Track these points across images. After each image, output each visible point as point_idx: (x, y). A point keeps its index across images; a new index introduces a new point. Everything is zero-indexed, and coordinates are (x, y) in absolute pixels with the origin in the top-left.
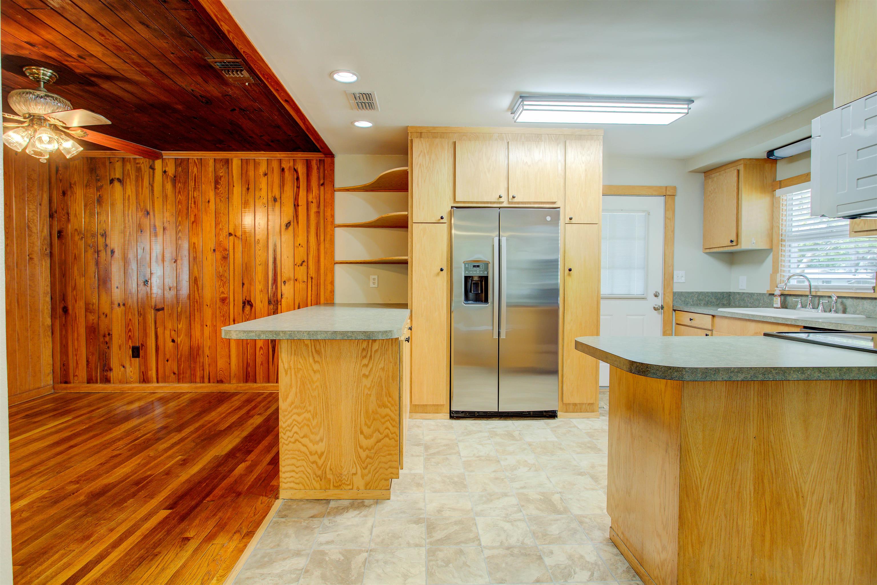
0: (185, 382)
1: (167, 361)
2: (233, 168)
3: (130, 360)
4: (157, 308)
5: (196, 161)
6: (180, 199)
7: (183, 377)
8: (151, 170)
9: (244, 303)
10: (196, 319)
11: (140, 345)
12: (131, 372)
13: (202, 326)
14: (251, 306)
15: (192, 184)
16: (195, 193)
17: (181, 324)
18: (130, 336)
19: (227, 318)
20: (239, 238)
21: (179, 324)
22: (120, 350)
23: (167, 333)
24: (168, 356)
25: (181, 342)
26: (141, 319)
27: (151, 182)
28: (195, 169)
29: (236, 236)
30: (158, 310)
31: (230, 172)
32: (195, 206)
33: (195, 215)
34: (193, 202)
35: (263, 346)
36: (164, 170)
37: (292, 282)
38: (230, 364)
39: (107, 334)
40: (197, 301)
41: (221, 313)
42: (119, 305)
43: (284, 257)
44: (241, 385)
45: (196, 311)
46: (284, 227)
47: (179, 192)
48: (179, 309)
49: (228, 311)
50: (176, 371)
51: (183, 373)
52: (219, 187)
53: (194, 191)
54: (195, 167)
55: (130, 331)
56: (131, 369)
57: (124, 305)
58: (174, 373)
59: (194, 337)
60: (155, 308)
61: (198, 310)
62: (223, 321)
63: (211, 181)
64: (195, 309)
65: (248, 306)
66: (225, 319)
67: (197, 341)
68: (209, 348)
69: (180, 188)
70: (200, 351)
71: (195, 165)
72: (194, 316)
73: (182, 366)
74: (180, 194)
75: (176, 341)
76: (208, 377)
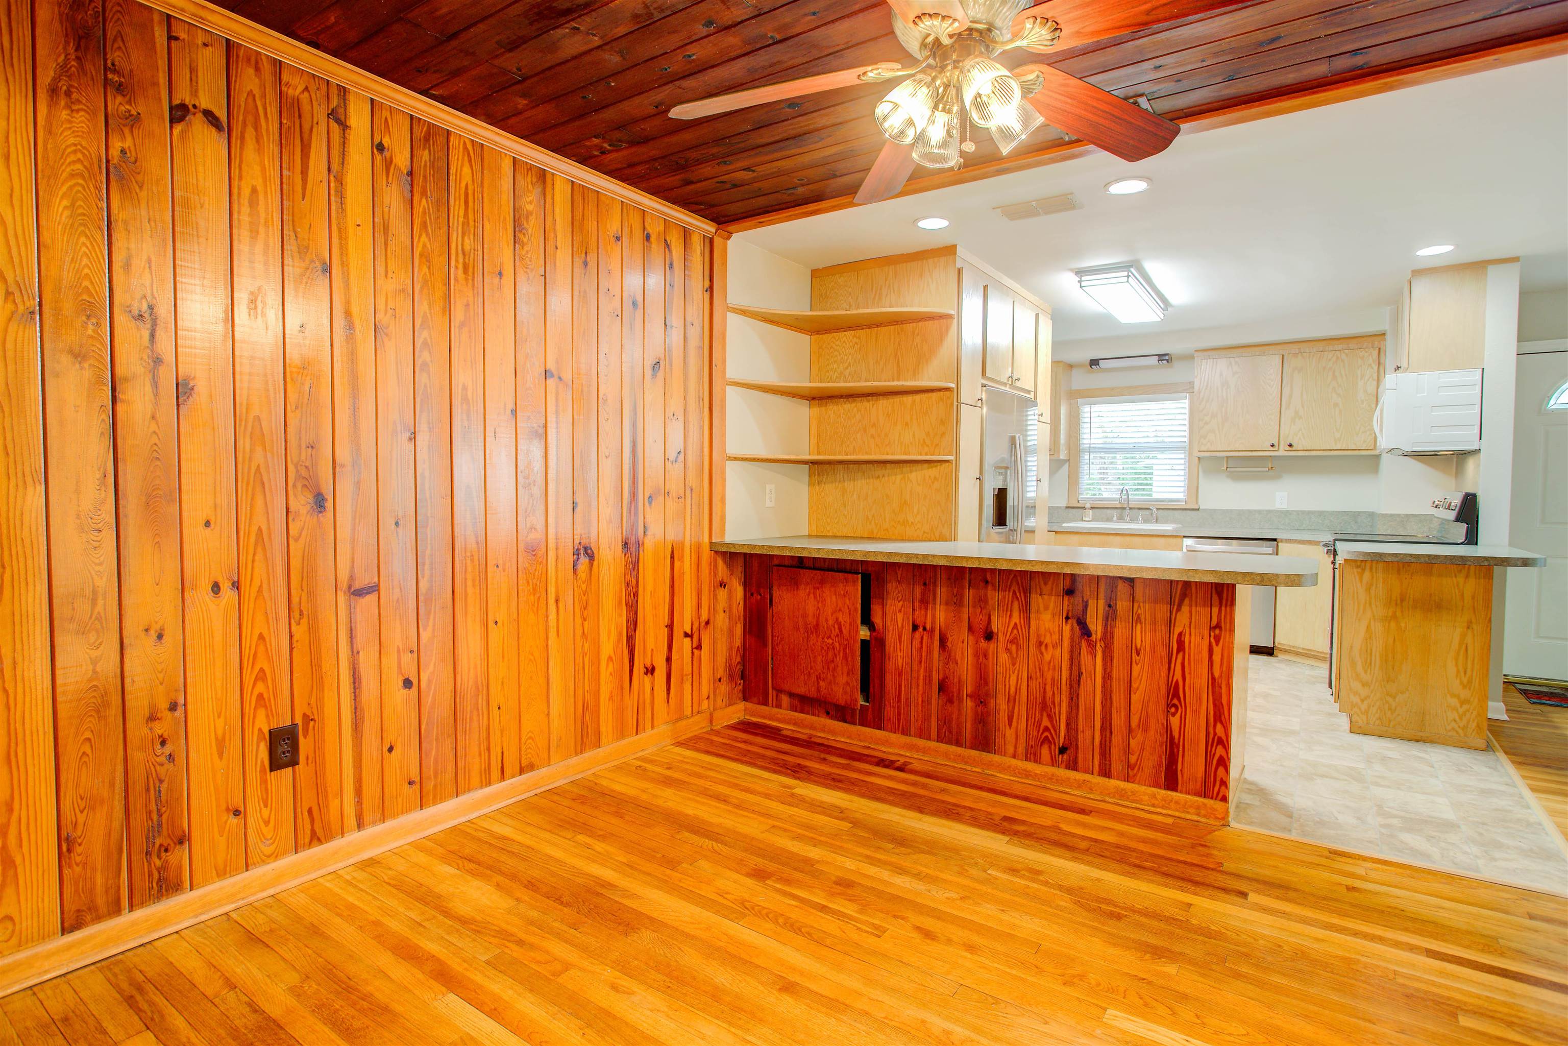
0: (442, 800)
1: (391, 749)
2: (556, 198)
3: (264, 782)
4: (357, 585)
5: (470, 147)
6: (424, 246)
7: (435, 786)
8: (334, 126)
9: (576, 553)
10: (471, 609)
11: (299, 720)
12: (267, 823)
13: (485, 625)
14: (591, 558)
15: (457, 210)
16: (467, 241)
17: (430, 629)
18: (260, 696)
19: (543, 594)
20: (567, 385)
21: (425, 630)
22: (221, 755)
23: (390, 662)
24: (389, 738)
25: (430, 681)
26: (299, 631)
27: (335, 167)
28: (467, 170)
29: (560, 378)
30: (360, 593)
31: (549, 207)
32: (467, 279)
33: (467, 305)
34: (461, 266)
35: (613, 655)
36: (376, 142)
37: (661, 498)
38: (548, 714)
39: (164, 705)
40: (473, 556)
41: (528, 582)
42: (216, 588)
43: (649, 441)
44: (575, 760)
45: (469, 583)
46: (649, 372)
47: (424, 225)
48: (424, 585)
49: (544, 576)
50: (415, 775)
51: (436, 774)
52: (525, 240)
53: (463, 234)
54: (467, 164)
55: (261, 676)
56: (266, 812)
57: (236, 585)
58: (411, 783)
59: (465, 661)
60: (350, 587)
61: (474, 581)
62: (533, 605)
63: (505, 219)
64: (466, 579)
65: (584, 560)
66: (539, 598)
67: (472, 671)
68: (502, 683)
69: (424, 213)
70: (480, 697)
71: (466, 158)
72: (466, 599)
73: (434, 753)
74: (427, 232)
75: (415, 682)
76: (500, 765)
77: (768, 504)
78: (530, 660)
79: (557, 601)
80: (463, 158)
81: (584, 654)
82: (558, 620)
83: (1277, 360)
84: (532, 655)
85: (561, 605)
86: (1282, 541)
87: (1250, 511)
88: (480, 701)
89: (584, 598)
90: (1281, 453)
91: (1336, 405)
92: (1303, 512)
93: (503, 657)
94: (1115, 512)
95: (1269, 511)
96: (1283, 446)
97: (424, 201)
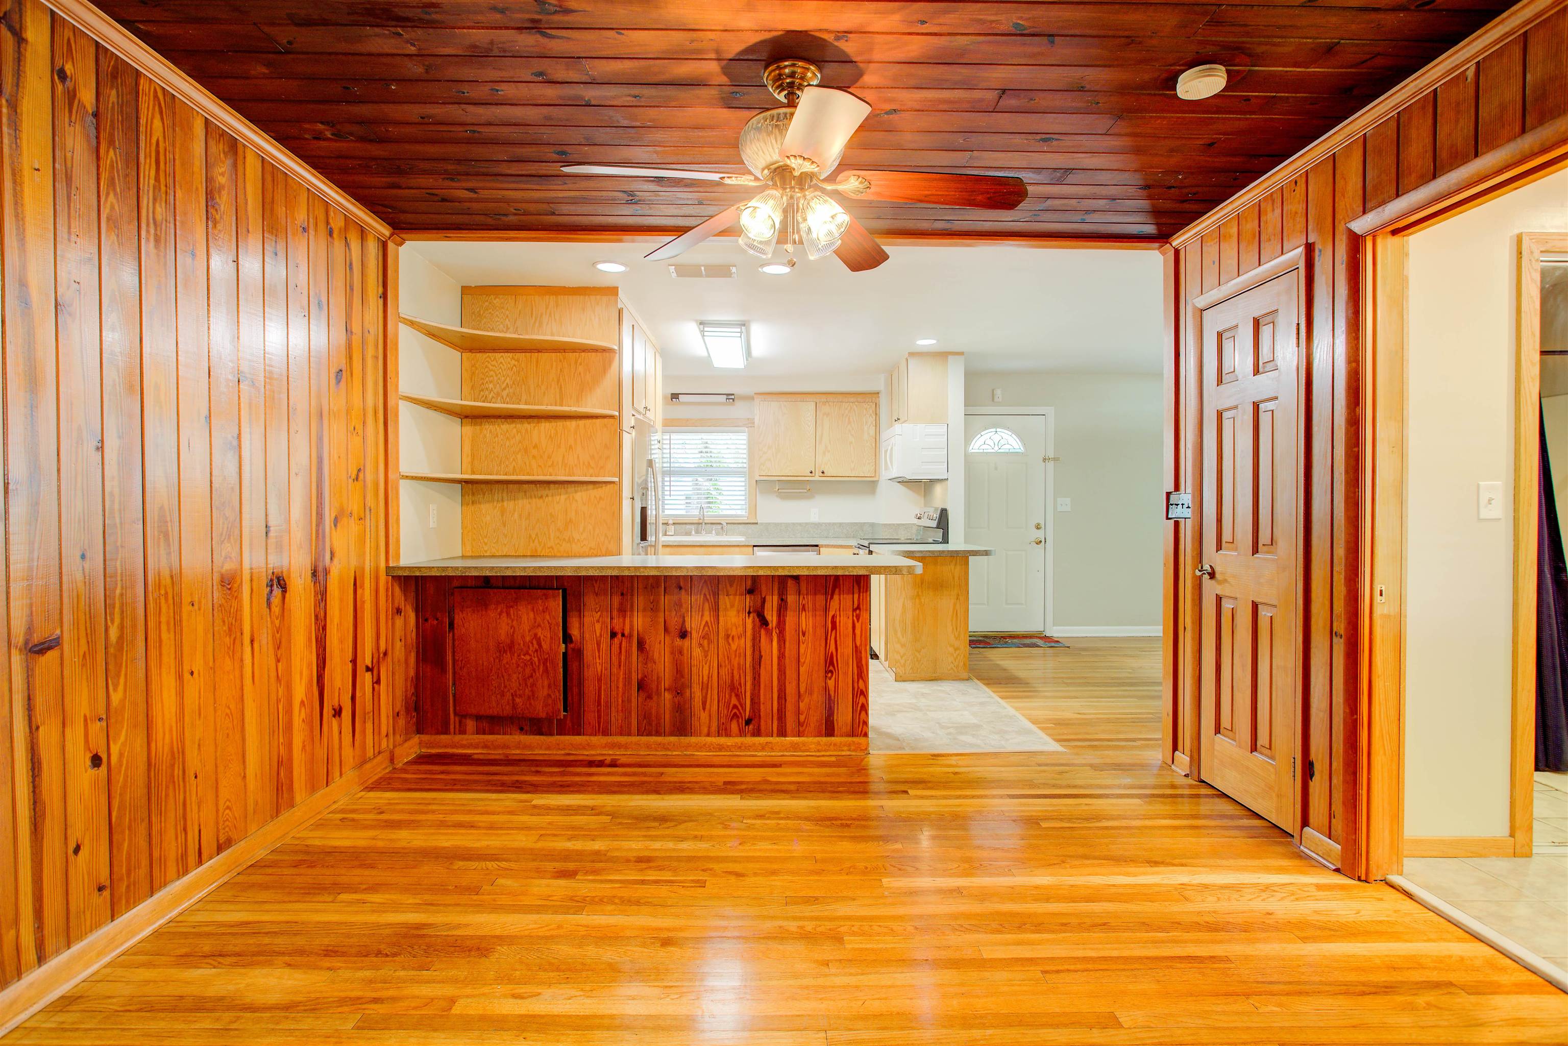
0: (136, 903)
1: (76, 851)
2: (247, 173)
4: (36, 639)
5: (161, 96)
6: (112, 208)
7: (128, 887)
8: (8, 35)
9: (270, 585)
10: (165, 659)
13: (180, 677)
14: (284, 588)
15: (148, 169)
16: (158, 209)
17: (121, 688)
19: (239, 634)
20: (259, 390)
21: (115, 690)
23: (75, 736)
24: (75, 836)
25: (121, 755)
27: (9, 89)
28: (157, 123)
29: (252, 382)
30: (39, 650)
31: (240, 182)
32: (158, 255)
33: (159, 286)
34: (152, 238)
35: (304, 699)
36: (57, 66)
37: (345, 520)
38: (245, 777)
40: (166, 593)
41: (224, 622)
44: (270, 827)
45: (164, 627)
46: (333, 381)
47: (112, 182)
48: (114, 633)
49: (239, 613)
50: (104, 878)
51: (128, 873)
52: (218, 217)
53: (155, 200)
54: (157, 116)
58: (101, 889)
59: (160, 725)
60: (26, 644)
61: (168, 623)
62: (229, 648)
63: (197, 189)
64: (160, 622)
65: (277, 592)
66: (234, 640)
67: (167, 736)
68: (199, 745)
69: (112, 166)
70: (176, 766)
71: (157, 108)
72: (160, 646)
73: (126, 845)
74: (115, 190)
75: (104, 757)
76: (197, 846)
77: (432, 525)
78: (227, 714)
79: (252, 641)
80: (154, 107)
81: (278, 701)
82: (253, 664)
83: (813, 404)
84: (229, 708)
85: (256, 645)
86: (822, 546)
87: (794, 524)
88: (176, 772)
89: (278, 636)
90: (817, 478)
91: (851, 443)
92: (829, 524)
93: (200, 714)
94: (693, 527)
95: (807, 524)
96: (818, 473)
97: (111, 152)
